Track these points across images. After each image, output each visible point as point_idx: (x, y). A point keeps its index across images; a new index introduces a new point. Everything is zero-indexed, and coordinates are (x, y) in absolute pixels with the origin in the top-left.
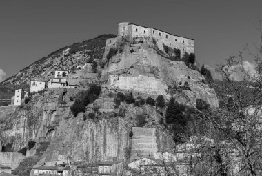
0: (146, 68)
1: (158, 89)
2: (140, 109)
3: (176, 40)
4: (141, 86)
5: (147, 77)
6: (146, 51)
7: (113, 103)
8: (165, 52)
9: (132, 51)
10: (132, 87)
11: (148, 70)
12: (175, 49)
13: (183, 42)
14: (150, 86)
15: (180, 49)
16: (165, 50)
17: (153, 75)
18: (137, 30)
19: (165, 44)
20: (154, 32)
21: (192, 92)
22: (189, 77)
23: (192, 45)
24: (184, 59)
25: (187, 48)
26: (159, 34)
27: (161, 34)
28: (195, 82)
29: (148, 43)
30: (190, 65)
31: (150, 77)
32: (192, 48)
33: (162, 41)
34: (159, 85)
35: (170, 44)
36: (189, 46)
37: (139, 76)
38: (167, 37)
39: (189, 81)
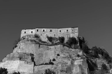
0: (15, 55)
1: (19, 68)
3: (60, 31)
5: (13, 61)
6: (23, 44)
8: (48, 42)
11: (18, 56)
12: (59, 37)
13: (67, 31)
14: (13, 67)
15: (64, 36)
16: (49, 40)
17: (19, 59)
18: (25, 32)
19: (49, 36)
20: (38, 30)
21: (54, 66)
22: (58, 55)
23: (76, 31)
24: (67, 43)
25: (71, 34)
26: (42, 30)
27: (45, 30)
28: (63, 57)
29: (29, 38)
30: (73, 46)
31: (15, 61)
32: (76, 34)
33: (45, 34)
34: (20, 65)
35: (55, 35)
36: (72, 33)
37: (6, 61)
38: (51, 31)
39: (57, 58)
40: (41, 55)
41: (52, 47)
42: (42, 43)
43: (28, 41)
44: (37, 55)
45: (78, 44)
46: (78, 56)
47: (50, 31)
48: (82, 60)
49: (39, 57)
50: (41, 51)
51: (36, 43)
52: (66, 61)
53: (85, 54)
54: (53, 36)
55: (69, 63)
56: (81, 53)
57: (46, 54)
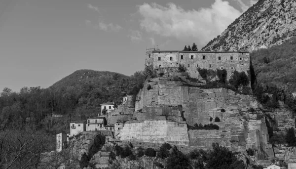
0: (156, 110)
1: (168, 134)
2: (136, 163)
3: (220, 58)
4: (145, 133)
5: (155, 121)
6: (164, 86)
7: (108, 158)
8: (200, 79)
9: (149, 88)
10: (135, 136)
11: (160, 112)
12: (218, 70)
13: (232, 58)
14: (158, 132)
15: (226, 69)
16: (201, 76)
17: (164, 117)
18: (159, 58)
19: (202, 68)
20: (182, 57)
21: (220, 131)
22: (223, 111)
23: (246, 60)
24: (231, 81)
25: (238, 65)
26: (190, 57)
27: (194, 57)
28: (232, 116)
29: (170, 74)
30: (241, 88)
31: (159, 121)
32: (245, 64)
33: (195, 65)
34: (170, 129)
35: (210, 65)
36: (240, 62)
37: (145, 122)
38: (204, 57)
39: (222, 116)
40: (193, 107)
41: (209, 91)
42: (192, 83)
43: (170, 80)
44: (187, 106)
45: (250, 86)
46: (252, 111)
47: (202, 58)
48: (259, 122)
49: (192, 110)
50: (193, 100)
51: (184, 85)
52: (236, 122)
53: (261, 106)
54: (208, 68)
55: (241, 126)
56: (255, 105)
57: (202, 105)
